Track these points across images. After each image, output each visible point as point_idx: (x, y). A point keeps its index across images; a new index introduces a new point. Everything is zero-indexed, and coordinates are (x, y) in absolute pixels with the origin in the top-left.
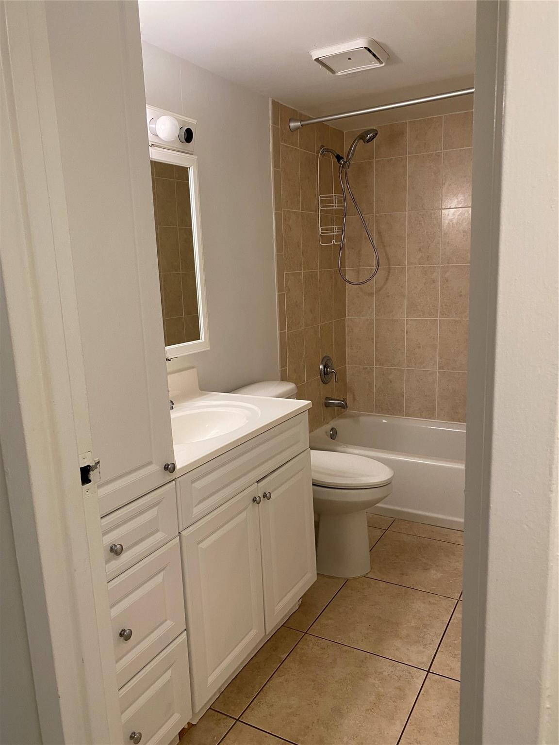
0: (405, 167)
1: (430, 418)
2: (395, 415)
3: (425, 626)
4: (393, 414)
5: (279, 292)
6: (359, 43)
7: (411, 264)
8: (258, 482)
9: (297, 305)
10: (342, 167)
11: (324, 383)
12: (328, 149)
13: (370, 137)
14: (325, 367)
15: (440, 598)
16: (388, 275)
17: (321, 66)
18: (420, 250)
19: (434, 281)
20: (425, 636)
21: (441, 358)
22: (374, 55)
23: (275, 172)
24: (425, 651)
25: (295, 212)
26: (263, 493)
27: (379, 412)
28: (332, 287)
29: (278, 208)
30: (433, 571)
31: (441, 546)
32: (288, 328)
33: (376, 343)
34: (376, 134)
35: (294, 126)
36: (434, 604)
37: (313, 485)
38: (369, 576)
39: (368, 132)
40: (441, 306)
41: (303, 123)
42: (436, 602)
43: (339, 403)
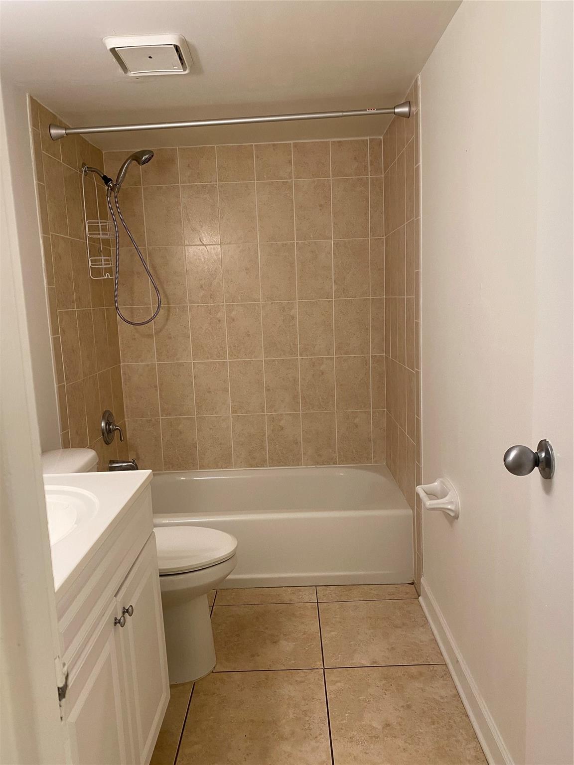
0: (178, 196)
1: (227, 468)
2: (188, 470)
3: (305, 713)
4: (186, 469)
5: (53, 335)
6: (170, 39)
7: (193, 302)
8: (115, 596)
9: (73, 351)
10: (111, 190)
11: (107, 443)
12: (91, 168)
13: (146, 159)
14: (107, 424)
15: (305, 672)
16: (168, 315)
17: (114, 60)
18: (201, 287)
19: (219, 321)
20: (311, 726)
21: (233, 401)
22: (181, 58)
23: (39, 185)
24: (318, 747)
25: (63, 238)
26: (122, 608)
27: (169, 469)
28: (105, 328)
29: (45, 231)
30: (283, 643)
31: (278, 610)
32: (66, 379)
33: (160, 390)
34: (152, 156)
35: (57, 133)
36: (302, 682)
37: (160, 576)
38: (217, 670)
39: (143, 153)
40: (230, 347)
41: (67, 131)
42: (303, 679)
43: (127, 465)
